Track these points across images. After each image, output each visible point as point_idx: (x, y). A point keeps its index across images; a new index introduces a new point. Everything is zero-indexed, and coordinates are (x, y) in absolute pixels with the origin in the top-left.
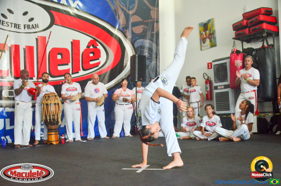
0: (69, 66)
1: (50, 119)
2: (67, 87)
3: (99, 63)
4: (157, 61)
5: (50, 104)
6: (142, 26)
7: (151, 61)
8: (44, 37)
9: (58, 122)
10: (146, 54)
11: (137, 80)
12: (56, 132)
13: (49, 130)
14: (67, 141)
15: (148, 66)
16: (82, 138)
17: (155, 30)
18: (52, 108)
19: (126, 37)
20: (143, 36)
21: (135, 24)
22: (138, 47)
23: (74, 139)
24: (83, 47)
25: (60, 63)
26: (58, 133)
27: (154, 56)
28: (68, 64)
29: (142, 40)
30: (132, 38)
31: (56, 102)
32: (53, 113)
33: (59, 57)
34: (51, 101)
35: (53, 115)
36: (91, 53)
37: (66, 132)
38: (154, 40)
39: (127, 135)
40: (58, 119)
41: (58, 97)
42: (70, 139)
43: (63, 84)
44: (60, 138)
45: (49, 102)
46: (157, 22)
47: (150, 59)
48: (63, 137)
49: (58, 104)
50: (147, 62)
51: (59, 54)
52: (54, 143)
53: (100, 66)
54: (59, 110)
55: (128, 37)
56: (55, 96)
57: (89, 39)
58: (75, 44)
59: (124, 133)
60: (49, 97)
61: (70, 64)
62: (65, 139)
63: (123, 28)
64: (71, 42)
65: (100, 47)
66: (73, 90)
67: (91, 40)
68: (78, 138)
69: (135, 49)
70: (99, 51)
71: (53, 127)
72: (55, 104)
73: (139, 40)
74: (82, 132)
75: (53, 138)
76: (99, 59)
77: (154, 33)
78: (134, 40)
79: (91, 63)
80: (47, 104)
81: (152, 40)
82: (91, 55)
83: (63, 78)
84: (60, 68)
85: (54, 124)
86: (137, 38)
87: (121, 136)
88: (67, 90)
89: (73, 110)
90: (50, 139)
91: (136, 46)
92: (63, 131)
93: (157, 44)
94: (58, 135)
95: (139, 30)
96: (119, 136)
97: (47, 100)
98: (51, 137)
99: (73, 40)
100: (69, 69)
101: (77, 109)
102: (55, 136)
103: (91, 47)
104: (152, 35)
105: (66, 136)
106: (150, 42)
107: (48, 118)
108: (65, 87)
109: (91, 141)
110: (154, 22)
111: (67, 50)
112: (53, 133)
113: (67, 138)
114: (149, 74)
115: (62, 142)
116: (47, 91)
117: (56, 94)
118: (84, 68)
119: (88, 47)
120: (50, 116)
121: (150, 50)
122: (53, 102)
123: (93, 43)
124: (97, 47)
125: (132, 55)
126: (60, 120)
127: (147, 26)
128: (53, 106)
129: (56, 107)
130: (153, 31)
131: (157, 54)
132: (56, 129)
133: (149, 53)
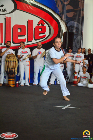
0: (26, 37)
1: (10, 71)
2: (21, 51)
3: (45, 36)
4: (81, 36)
5: (11, 61)
6: (73, 13)
7: (78, 36)
8: (9, 17)
9: (15, 73)
10: (74, 31)
11: (67, 48)
12: (14, 79)
13: (9, 78)
14: (20, 85)
15: (75, 39)
16: (29, 84)
17: (81, 16)
18: (12, 64)
19: (62, 19)
20: (73, 19)
21: (68, 11)
22: (70, 26)
23: (24, 84)
24: (35, 25)
25: (20, 35)
26: (14, 80)
27: (80, 33)
28: (25, 36)
29: (72, 22)
30: (66, 20)
31: (14, 60)
32: (12, 67)
33: (19, 31)
34: (11, 59)
35: (12, 68)
36: (40, 29)
37: (20, 79)
38: (80, 22)
39: (58, 84)
40: (15, 71)
41: (16, 57)
42: (22, 84)
43: (19, 48)
44: (16, 83)
45: (10, 60)
46: (83, 10)
47: (77, 34)
48: (18, 83)
49: (15, 61)
50: (75, 37)
51: (19, 29)
52: (12, 86)
53: (45, 37)
54: (16, 65)
55: (63, 19)
56: (14, 56)
57: (39, 20)
58: (30, 23)
59: (56, 82)
60: (10, 56)
61: (26, 36)
62: (19, 84)
63: (60, 13)
64: (27, 21)
65: (46, 25)
66: (25, 53)
67: (40, 21)
68: (27, 84)
69: (68, 28)
70: (45, 28)
71: (12, 76)
72: (14, 61)
73: (71, 22)
74: (29, 80)
75: (11, 83)
76: (45, 33)
77: (81, 17)
78: (67, 21)
79: (40, 35)
80: (8, 61)
81: (78, 22)
82: (40, 30)
83: (19, 45)
84: (20, 38)
85: (12, 74)
86: (69, 20)
87: (54, 84)
88: (21, 53)
89: (25, 66)
90: (9, 83)
91: (68, 26)
92: (18, 78)
93: (82, 25)
94: (15, 81)
95: (71, 15)
96: (53, 84)
97: (9, 58)
98: (10, 82)
99: (28, 20)
100: (25, 39)
101: (27, 65)
102: (13, 82)
103: (40, 25)
104: (79, 19)
105: (20, 82)
106: (77, 23)
107: (9, 70)
108: (20, 50)
109: (35, 86)
110: (80, 10)
111: (24, 26)
112: (11, 80)
113: (20, 83)
114: (76, 45)
115: (17, 86)
116: (9, 52)
117: (15, 55)
118: (35, 38)
119: (38, 25)
120: (10, 68)
121: (77, 29)
122: (12, 60)
123: (41, 22)
124: (44, 25)
125: (65, 31)
126: (16, 72)
127: (76, 13)
128: (12, 62)
129: (14, 63)
130: (80, 16)
131: (81, 31)
132: (13, 77)
133: (76, 31)
